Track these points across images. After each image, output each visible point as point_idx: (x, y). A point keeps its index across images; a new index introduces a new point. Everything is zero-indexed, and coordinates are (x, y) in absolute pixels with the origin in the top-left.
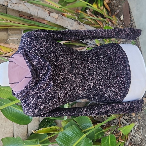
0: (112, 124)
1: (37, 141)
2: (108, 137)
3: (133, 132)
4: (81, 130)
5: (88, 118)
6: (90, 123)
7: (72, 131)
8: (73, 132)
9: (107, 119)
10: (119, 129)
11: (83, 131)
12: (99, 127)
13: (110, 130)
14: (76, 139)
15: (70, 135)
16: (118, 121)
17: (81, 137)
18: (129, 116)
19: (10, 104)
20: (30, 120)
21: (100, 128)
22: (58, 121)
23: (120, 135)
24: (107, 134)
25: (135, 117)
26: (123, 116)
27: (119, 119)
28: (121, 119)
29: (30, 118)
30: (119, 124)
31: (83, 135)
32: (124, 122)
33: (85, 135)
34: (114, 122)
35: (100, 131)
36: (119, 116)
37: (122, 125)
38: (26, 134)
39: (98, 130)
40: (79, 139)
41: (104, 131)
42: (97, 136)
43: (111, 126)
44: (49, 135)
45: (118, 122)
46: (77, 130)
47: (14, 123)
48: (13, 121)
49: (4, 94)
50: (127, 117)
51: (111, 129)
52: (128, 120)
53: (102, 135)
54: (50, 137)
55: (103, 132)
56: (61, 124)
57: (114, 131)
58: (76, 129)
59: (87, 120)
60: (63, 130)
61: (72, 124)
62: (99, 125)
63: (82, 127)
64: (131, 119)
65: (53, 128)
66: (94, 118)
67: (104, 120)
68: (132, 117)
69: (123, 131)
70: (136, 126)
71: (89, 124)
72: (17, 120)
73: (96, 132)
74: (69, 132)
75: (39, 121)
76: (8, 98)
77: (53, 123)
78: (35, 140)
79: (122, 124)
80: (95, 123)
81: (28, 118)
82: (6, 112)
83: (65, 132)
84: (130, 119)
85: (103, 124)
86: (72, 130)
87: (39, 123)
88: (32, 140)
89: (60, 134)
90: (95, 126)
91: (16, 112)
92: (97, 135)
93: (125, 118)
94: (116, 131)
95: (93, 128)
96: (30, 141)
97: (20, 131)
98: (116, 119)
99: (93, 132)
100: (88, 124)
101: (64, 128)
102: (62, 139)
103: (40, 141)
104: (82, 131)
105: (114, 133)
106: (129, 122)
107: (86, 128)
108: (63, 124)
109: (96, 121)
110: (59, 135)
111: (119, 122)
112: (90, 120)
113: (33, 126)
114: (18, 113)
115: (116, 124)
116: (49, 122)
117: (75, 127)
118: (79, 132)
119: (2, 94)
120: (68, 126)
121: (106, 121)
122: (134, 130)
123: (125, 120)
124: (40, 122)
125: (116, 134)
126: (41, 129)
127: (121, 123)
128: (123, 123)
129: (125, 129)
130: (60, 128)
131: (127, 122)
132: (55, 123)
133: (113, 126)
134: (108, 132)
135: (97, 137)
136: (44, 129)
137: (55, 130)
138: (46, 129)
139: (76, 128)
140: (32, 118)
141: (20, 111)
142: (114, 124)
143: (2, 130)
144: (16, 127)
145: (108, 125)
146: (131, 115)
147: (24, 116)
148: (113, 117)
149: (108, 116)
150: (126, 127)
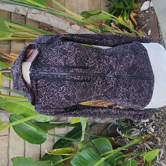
0: (134, 150)
1: (50, 162)
2: (129, 163)
3: (158, 159)
4: (99, 153)
5: (107, 141)
6: (109, 146)
8: (91, 155)
9: (129, 143)
10: (141, 155)
11: (102, 155)
12: (120, 151)
13: (132, 156)
14: (93, 163)
16: (141, 146)
17: (99, 161)
18: (155, 142)
19: (23, 120)
20: (44, 140)
21: (120, 153)
22: (75, 143)
23: (143, 163)
24: (129, 160)
25: (161, 143)
26: (147, 141)
27: (143, 144)
28: (145, 144)
30: (142, 149)
31: (101, 159)
32: (149, 147)
33: (104, 159)
34: (137, 148)
35: (121, 155)
36: (143, 140)
37: (145, 151)
38: (38, 156)
39: (117, 155)
40: (97, 163)
42: (117, 161)
43: (133, 151)
44: (64, 157)
45: (141, 148)
46: (95, 153)
47: (26, 142)
48: (25, 139)
49: (17, 110)
50: (152, 142)
51: (133, 155)
52: (153, 146)
53: (123, 161)
54: (65, 160)
55: (124, 158)
56: (78, 146)
57: (136, 157)
58: (93, 151)
60: (79, 152)
61: (89, 146)
62: (119, 149)
63: (101, 150)
64: (157, 145)
65: (68, 149)
66: (115, 142)
67: (125, 144)
68: (158, 143)
69: (147, 157)
70: (162, 153)
72: (29, 138)
73: (116, 157)
74: (85, 155)
75: (54, 141)
76: (21, 113)
77: (69, 145)
78: (49, 161)
79: (146, 149)
80: (115, 147)
81: (42, 137)
82: (18, 129)
83: (81, 155)
84: (155, 144)
85: (123, 148)
86: (89, 153)
87: (53, 144)
88: (45, 162)
89: (76, 157)
90: (115, 150)
91: (29, 130)
92: (117, 160)
93: (150, 144)
94: (138, 157)
95: (112, 152)
96: (42, 162)
97: (32, 152)
98: (140, 144)
99: (112, 157)
100: (108, 147)
101: (81, 151)
102: (77, 162)
103: (54, 163)
104: (101, 155)
105: (137, 160)
106: (154, 148)
107: (105, 152)
108: (80, 146)
109: (117, 145)
110: (75, 157)
111: (142, 148)
112: (110, 143)
113: (47, 147)
114: (31, 131)
115: (139, 150)
116: (65, 144)
117: (92, 150)
118: (97, 155)
119: (15, 109)
120: (85, 148)
121: (128, 145)
123: (150, 145)
124: (54, 143)
125: (139, 161)
126: (55, 150)
127: (144, 149)
128: (147, 149)
129: (149, 155)
130: (76, 150)
131: (151, 148)
132: (71, 145)
133: (135, 152)
134: (130, 158)
135: (117, 162)
136: (59, 149)
137: (71, 152)
138: (61, 149)
139: (94, 150)
140: (46, 137)
141: (33, 129)
142: (136, 149)
143: (12, 149)
144: (28, 147)
145: (130, 150)
146: (157, 140)
147: (38, 135)
148: (136, 141)
149: (130, 140)
150: (150, 153)
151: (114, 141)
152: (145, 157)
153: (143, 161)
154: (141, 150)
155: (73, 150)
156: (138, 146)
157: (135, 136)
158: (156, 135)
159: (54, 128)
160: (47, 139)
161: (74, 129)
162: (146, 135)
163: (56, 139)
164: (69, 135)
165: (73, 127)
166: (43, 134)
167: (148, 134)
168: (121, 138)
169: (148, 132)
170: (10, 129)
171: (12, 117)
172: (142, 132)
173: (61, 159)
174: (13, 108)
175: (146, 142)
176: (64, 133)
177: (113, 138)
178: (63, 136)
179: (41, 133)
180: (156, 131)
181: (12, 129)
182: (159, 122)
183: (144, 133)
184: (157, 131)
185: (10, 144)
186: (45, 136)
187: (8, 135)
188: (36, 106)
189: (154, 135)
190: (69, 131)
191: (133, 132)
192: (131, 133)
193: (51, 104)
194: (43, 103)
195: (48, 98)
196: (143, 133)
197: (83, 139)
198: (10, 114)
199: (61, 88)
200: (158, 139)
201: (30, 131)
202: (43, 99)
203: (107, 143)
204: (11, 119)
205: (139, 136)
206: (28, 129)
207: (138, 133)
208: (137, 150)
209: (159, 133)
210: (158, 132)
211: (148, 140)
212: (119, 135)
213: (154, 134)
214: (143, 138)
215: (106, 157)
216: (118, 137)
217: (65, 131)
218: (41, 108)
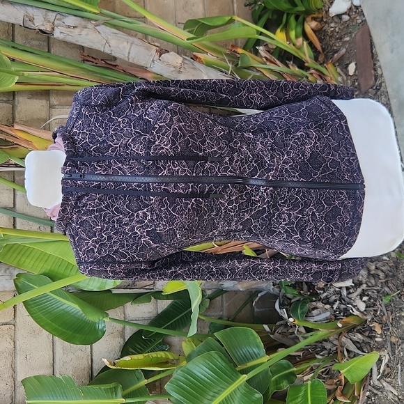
0: (317, 354)
1: (115, 388)
2: (307, 387)
3: (375, 376)
4: (233, 364)
5: (253, 335)
6: (258, 347)
7: (208, 366)
8: (213, 368)
9: (305, 338)
10: (335, 367)
11: (240, 368)
12: (283, 359)
13: (312, 369)
14: (219, 388)
15: (203, 377)
16: (335, 345)
17: (233, 383)
18: (367, 333)
19: (49, 288)
20: (100, 333)
21: (284, 362)
22: (175, 338)
23: (340, 384)
24: (305, 378)
25: (382, 337)
26: (348, 333)
27: (338, 339)
28: (344, 339)
29: (100, 328)
30: (337, 353)
31: (238, 378)
32: (353, 348)
33: (245, 377)
34: (324, 349)
35: (286, 369)
36: (339, 331)
37: (345, 357)
38: (86, 372)
39: (278, 368)
40: (228, 387)
41: (295, 369)
42: (277, 382)
43: (316, 358)
44: (148, 374)
45: (335, 348)
46: (224, 364)
47: (56, 338)
48: (54, 333)
49: (32, 262)
50: (360, 336)
51: (315, 366)
52: (363, 344)
53: (291, 382)
54: (150, 380)
55: (293, 374)
56: (181, 347)
57: (322, 372)
58: (220, 360)
59: (251, 338)
60: (185, 362)
61: (209, 348)
62: (282, 353)
63: (237, 356)
64: (372, 342)
65: (159, 356)
66: (271, 336)
67: (296, 340)
68: (375, 337)
69: (348, 371)
70: (385, 360)
71: (256, 350)
72: (64, 330)
73: (274, 373)
74: (200, 368)
75: (123, 336)
76: (43, 271)
77: (160, 344)
78: (112, 385)
79: (346, 353)
80: (271, 348)
81: (95, 327)
82: (37, 309)
83: (191, 369)
84: (367, 340)
85: (292, 351)
87: (122, 343)
88: (103, 387)
89: (177, 374)
90: (272, 356)
91: (63, 310)
92: (276, 380)
93: (355, 338)
94: (328, 372)
95: (265, 361)
96: (96, 387)
97: (72, 363)
98: (331, 339)
99: (266, 372)
100: (254, 350)
101: (189, 358)
102: (181, 385)
103: (124, 389)
104: (237, 369)
105: (324, 378)
106: (365, 350)
107: (248, 360)
108: (187, 347)
109: (276, 343)
110: (175, 375)
111: (337, 349)
112: (259, 340)
113: (106, 350)
114: (68, 313)
115: (329, 354)
116: (150, 341)
117: (216, 356)
118: (229, 369)
119: (28, 261)
120: (199, 353)
121: (303, 343)
122: (379, 373)
123: (355, 342)
124: (124, 339)
125: (329, 382)
126: (127, 358)
127: (342, 352)
128: (348, 351)
129: (353, 366)
130: (177, 358)
131: (358, 349)
132: (164, 344)
133: (321, 359)
134: (307, 375)
135: (277, 384)
136: (135, 357)
137: (165, 363)
138: (140, 356)
139: (221, 357)
140: (104, 327)
141: (73, 307)
142: (323, 352)
143: (23, 357)
144: (62, 351)
145: (309, 354)
146: (372, 330)
147: (84, 321)
148: (322, 333)
149: (308, 330)
150: (356, 361)
151: (268, 332)
152: (345, 372)
153: (340, 381)
154: (334, 356)
155: (171, 358)
156: (328, 346)
157: (320, 321)
158: (369, 318)
159: (123, 304)
160: (108, 330)
161: (171, 306)
162: (345, 319)
163: (130, 331)
164: (160, 320)
165: (169, 302)
166: (97, 321)
167: (351, 314)
168: (286, 325)
169: (351, 311)
170: (17, 308)
171: (22, 280)
172: (335, 311)
173: (141, 378)
174: (23, 259)
175: (346, 336)
176: (147, 315)
177: (266, 327)
178: (146, 323)
179: (92, 317)
180: (371, 309)
181: (22, 309)
182: (376, 285)
183: (342, 314)
184: (373, 307)
185: (18, 343)
186: (103, 325)
187: (12, 322)
188: (80, 258)
189: (365, 317)
190: (160, 311)
191: (315, 312)
192: (310, 314)
193: (117, 251)
194: (96, 250)
195: (109, 238)
196: (340, 313)
197: (193, 330)
198: (16, 273)
199: (140, 213)
200: (374, 327)
201: (66, 313)
202: (95, 241)
203: (251, 340)
204: (19, 284)
205: (328, 320)
206: (61, 308)
207: (328, 314)
208: (325, 354)
209: (378, 313)
210: (376, 311)
211: (350, 329)
212: (282, 318)
213: (366, 315)
214: (340, 325)
215: (251, 374)
216: (278, 323)
217: (151, 310)
218: (92, 262)
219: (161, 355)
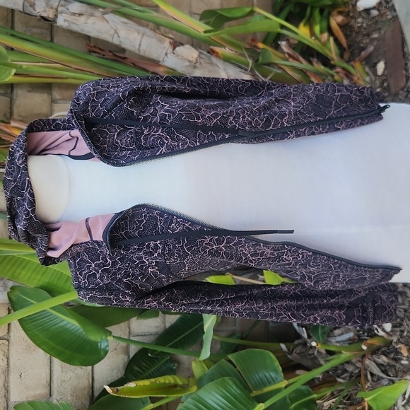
0: (339, 377)
3: (400, 402)
5: (270, 357)
6: (275, 371)
8: (227, 395)
9: (328, 361)
10: (360, 395)
11: (255, 393)
12: (304, 384)
13: (333, 394)
15: (216, 406)
16: (358, 368)
18: (392, 355)
19: (49, 304)
20: (102, 353)
21: (304, 388)
22: (183, 357)
24: (325, 404)
25: (407, 360)
26: (372, 354)
27: (362, 362)
28: (367, 362)
29: (103, 347)
30: (360, 376)
32: (376, 371)
33: (262, 407)
34: (345, 371)
35: (306, 395)
36: (363, 353)
37: (368, 381)
38: (86, 392)
39: (298, 394)
41: (315, 396)
43: (336, 381)
45: (357, 371)
46: (239, 392)
48: (51, 353)
49: (29, 274)
50: (384, 358)
51: (336, 390)
52: (388, 367)
54: (157, 405)
55: (313, 401)
57: (344, 397)
58: (234, 387)
59: (269, 361)
60: (195, 388)
61: (223, 373)
62: (303, 377)
63: (253, 382)
64: (398, 365)
65: (167, 382)
66: (289, 356)
68: (401, 359)
69: (374, 399)
71: (273, 375)
72: (62, 349)
73: (293, 400)
74: (213, 396)
75: (127, 352)
76: (40, 283)
79: (369, 377)
80: (290, 368)
81: (97, 346)
82: (33, 326)
83: (203, 397)
84: (392, 363)
86: (222, 392)
87: (126, 360)
89: (187, 401)
91: (62, 327)
92: (295, 408)
93: (380, 361)
94: (350, 397)
95: (282, 385)
97: (71, 382)
98: (354, 361)
99: (284, 399)
101: (200, 383)
104: (252, 395)
105: (345, 404)
106: (390, 373)
107: (265, 385)
108: (197, 369)
109: (293, 363)
111: (360, 371)
112: (277, 364)
113: (109, 368)
114: (67, 330)
115: (351, 377)
116: (157, 359)
117: (231, 383)
119: (24, 273)
120: (212, 378)
122: (404, 398)
123: (379, 365)
124: (129, 356)
126: (132, 385)
127: (366, 376)
128: (372, 375)
129: (379, 395)
130: (186, 382)
131: (383, 372)
132: (171, 366)
133: (342, 383)
134: (327, 400)
136: (141, 383)
138: (146, 382)
140: (107, 346)
141: (72, 323)
142: (345, 375)
143: (17, 375)
144: (60, 369)
145: (329, 379)
146: (397, 352)
147: (85, 340)
148: (345, 355)
149: (330, 353)
150: (381, 391)
151: (285, 352)
152: (370, 400)
153: (363, 409)
154: (357, 379)
155: (180, 383)
156: (350, 368)
157: (343, 341)
158: (395, 339)
159: (128, 319)
160: (110, 348)
161: (180, 320)
162: (370, 341)
163: (134, 350)
164: (167, 337)
165: (178, 316)
166: (99, 340)
167: (376, 335)
168: (305, 344)
169: (376, 331)
170: (13, 327)
171: (17, 293)
172: (359, 331)
173: (147, 402)
174: (18, 271)
175: (370, 357)
176: (153, 330)
177: (283, 346)
178: (153, 338)
179: (94, 336)
180: (397, 329)
181: (16, 327)
182: (403, 304)
183: (366, 334)
184: (399, 327)
185: (11, 360)
186: (106, 344)
187: (6, 337)
188: (80, 282)
189: (390, 338)
190: (168, 325)
191: (337, 332)
192: (331, 334)
194: (98, 276)
195: (114, 263)
196: (364, 333)
197: (206, 353)
198: (11, 284)
200: (400, 348)
201: (65, 330)
203: (268, 364)
204: (13, 298)
205: (351, 342)
206: (61, 324)
207: (351, 335)
208: (346, 377)
209: (405, 334)
210: (402, 331)
211: (375, 351)
212: (299, 336)
213: (391, 336)
214: (364, 347)
215: (269, 403)
216: (296, 342)
217: (158, 325)
218: (93, 289)
219: (169, 379)
